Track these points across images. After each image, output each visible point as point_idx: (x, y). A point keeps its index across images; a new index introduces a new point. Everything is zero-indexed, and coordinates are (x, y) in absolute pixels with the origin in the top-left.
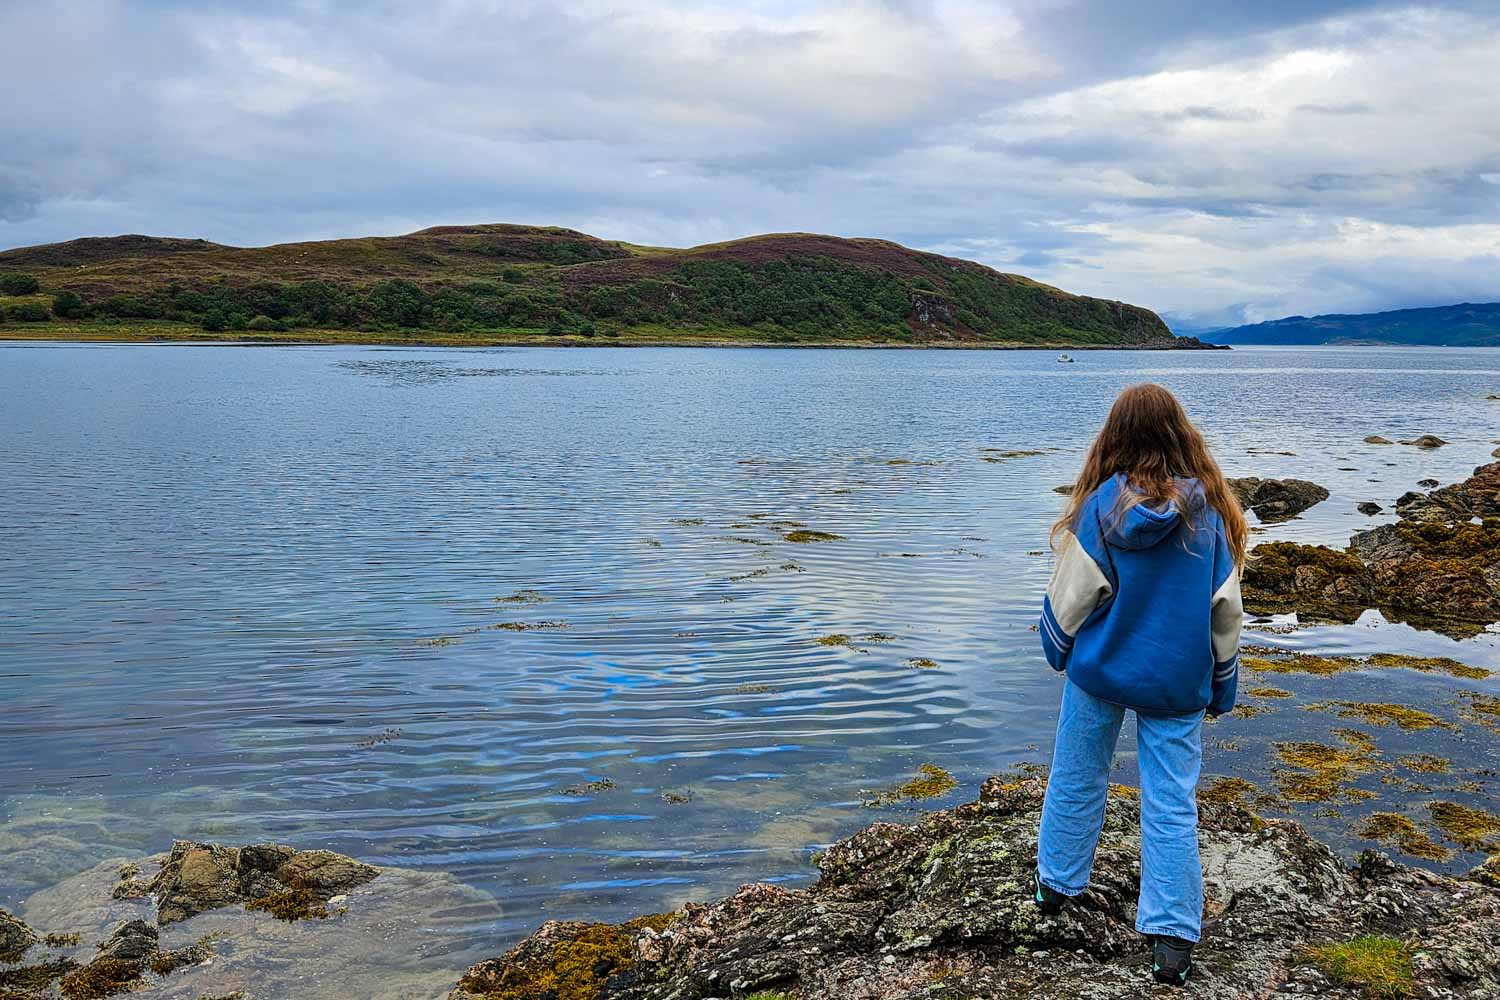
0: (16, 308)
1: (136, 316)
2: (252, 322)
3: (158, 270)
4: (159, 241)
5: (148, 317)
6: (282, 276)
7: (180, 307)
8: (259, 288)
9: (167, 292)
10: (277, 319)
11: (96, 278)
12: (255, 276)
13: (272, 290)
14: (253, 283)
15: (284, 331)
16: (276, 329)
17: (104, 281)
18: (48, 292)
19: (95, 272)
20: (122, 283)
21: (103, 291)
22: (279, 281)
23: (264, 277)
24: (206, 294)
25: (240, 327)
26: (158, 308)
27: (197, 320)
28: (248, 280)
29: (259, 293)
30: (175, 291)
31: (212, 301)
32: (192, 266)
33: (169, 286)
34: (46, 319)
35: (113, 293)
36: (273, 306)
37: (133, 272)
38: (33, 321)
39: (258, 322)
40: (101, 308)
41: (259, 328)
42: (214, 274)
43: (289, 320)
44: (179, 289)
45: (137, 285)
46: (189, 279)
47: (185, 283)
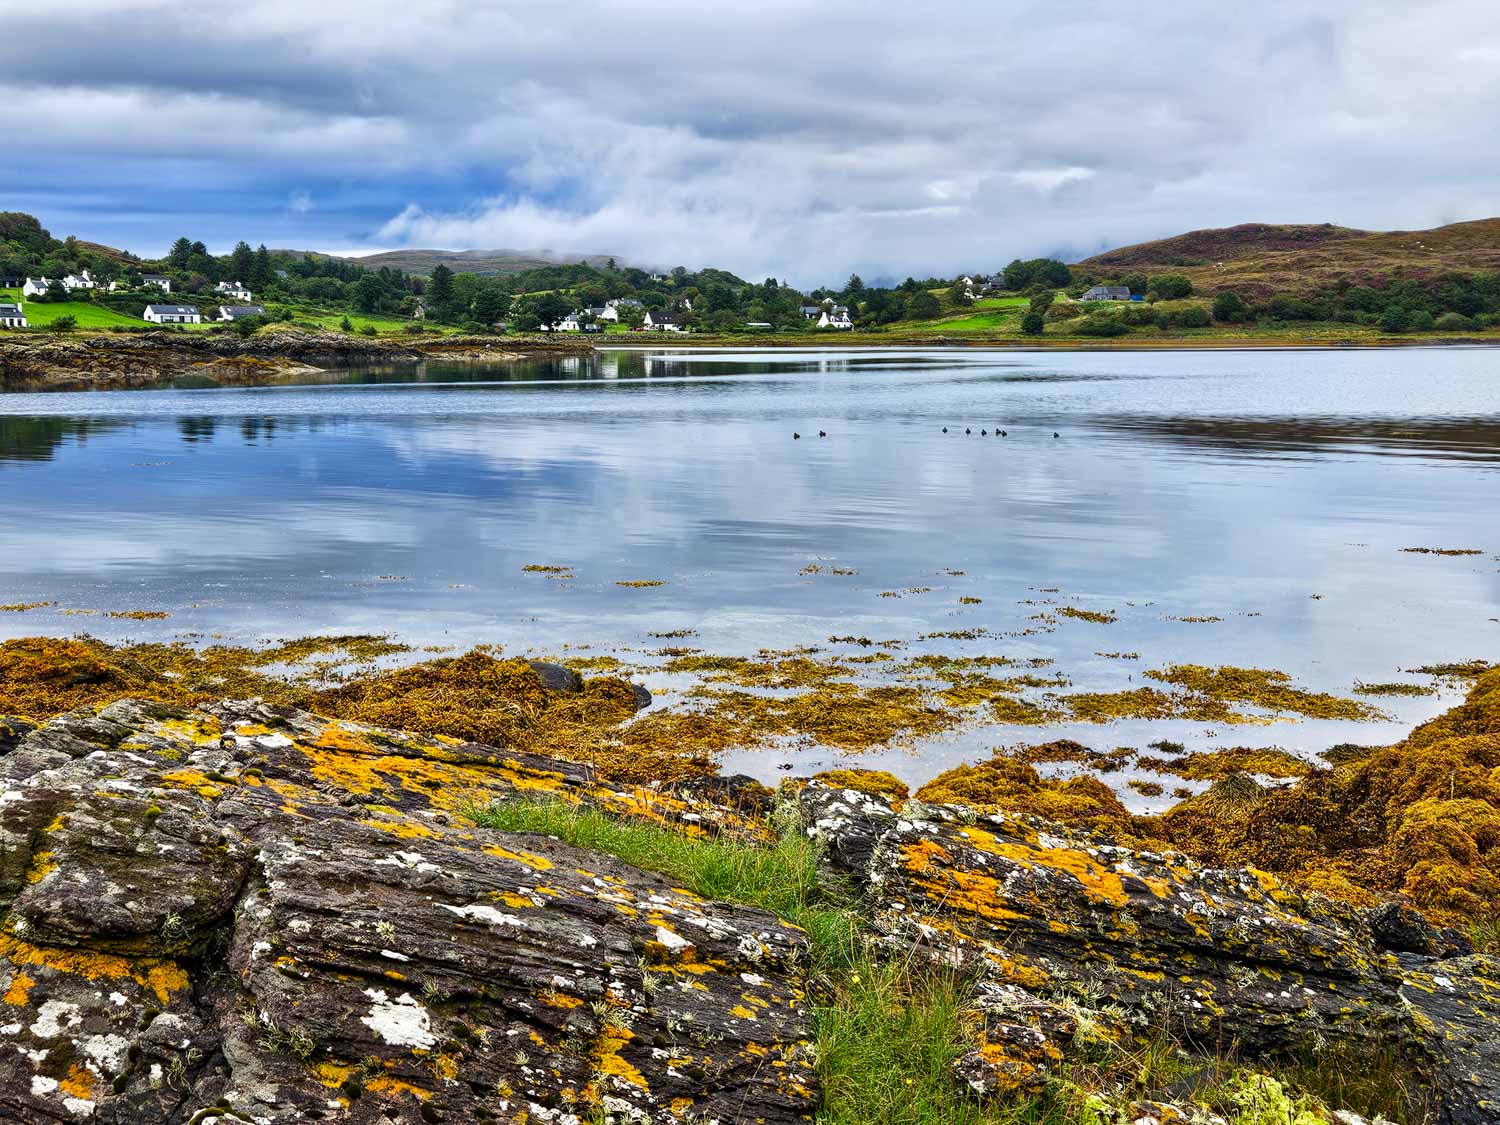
0: (1178, 313)
1: (1301, 318)
2: (1440, 320)
3: (1317, 264)
4: (1280, 229)
5: (1314, 319)
6: (1470, 263)
7: (1350, 306)
8: (1444, 279)
9: (1333, 289)
10: (1471, 316)
11: (1246, 276)
12: (1434, 264)
13: (1463, 281)
14: (1435, 273)
15: (1479, 330)
16: (1469, 329)
17: (1256, 280)
18: (1200, 294)
19: (1243, 270)
20: (1281, 281)
21: (1265, 292)
22: (1466, 269)
23: (1447, 265)
24: (1380, 290)
25: (1426, 327)
26: (1325, 308)
27: (1371, 321)
28: (1428, 270)
29: (1446, 286)
30: (1343, 287)
31: (1388, 297)
32: (1354, 258)
33: (1336, 281)
34: (1208, 324)
35: (1272, 293)
36: (1464, 300)
37: (1286, 267)
38: (1197, 326)
39: (1448, 321)
40: (1263, 311)
41: (1450, 327)
42: (1388, 265)
43: (1483, 317)
44: (1348, 285)
45: (1297, 284)
46: (1357, 273)
47: (1353, 278)
